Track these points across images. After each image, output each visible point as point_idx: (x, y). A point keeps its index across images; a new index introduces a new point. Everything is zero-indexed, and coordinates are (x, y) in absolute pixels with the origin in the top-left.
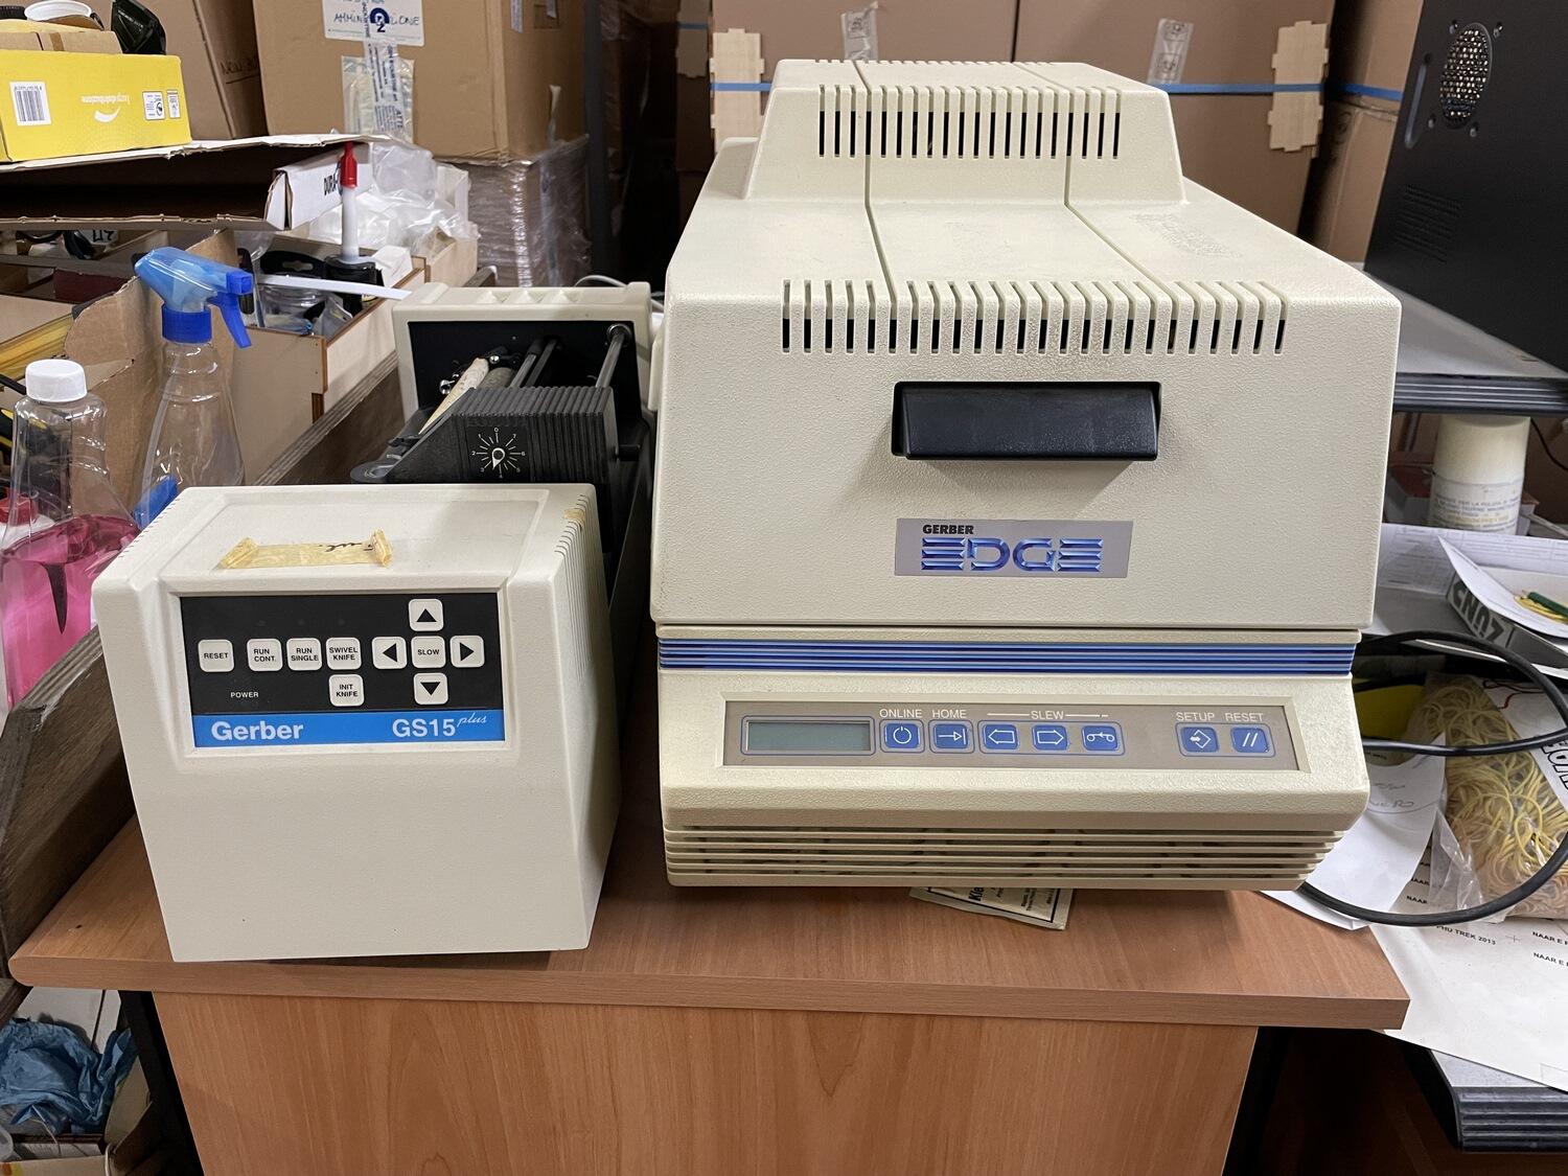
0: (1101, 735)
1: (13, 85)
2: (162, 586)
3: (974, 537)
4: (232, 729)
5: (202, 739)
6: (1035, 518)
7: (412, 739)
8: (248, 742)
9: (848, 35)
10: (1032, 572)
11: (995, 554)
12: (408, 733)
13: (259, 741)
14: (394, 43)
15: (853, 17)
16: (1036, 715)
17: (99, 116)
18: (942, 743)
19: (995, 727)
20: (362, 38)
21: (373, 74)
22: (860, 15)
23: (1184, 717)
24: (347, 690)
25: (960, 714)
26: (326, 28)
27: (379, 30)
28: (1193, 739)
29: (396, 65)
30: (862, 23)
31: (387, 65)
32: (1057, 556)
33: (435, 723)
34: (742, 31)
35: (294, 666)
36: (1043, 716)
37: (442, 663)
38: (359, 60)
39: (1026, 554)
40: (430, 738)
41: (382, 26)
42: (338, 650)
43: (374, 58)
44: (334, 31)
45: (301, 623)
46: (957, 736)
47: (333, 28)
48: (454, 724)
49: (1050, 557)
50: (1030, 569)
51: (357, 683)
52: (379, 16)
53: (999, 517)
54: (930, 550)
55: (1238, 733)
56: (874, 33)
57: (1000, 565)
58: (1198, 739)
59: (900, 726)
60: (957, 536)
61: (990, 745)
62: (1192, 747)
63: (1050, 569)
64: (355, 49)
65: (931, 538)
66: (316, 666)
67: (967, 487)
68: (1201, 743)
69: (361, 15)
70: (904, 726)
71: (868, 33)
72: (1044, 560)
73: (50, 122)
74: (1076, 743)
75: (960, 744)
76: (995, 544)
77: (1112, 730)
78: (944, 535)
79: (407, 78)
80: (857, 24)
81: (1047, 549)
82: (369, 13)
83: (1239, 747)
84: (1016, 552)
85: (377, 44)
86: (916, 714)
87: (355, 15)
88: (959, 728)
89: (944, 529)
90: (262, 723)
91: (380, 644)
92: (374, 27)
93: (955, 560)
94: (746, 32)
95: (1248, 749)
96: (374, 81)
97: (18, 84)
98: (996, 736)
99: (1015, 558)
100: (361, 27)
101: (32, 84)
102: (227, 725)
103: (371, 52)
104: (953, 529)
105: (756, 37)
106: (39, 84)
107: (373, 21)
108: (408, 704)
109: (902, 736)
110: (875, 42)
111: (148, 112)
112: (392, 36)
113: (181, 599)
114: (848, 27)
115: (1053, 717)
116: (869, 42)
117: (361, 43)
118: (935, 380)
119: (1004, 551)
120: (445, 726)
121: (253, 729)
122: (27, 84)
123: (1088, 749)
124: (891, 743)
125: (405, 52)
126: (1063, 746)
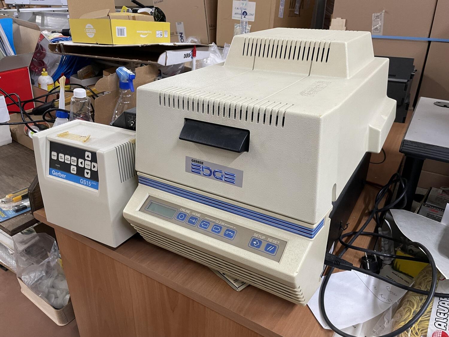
0: (230, 233)
1: (117, 27)
2: (46, 138)
3: (204, 165)
4: (55, 172)
5: (50, 173)
6: (218, 164)
7: (83, 184)
8: (57, 176)
9: (374, 20)
10: (218, 180)
11: (209, 172)
12: (83, 183)
13: (59, 177)
14: (247, 20)
15: (376, 15)
16: (217, 222)
17: (141, 36)
18: (189, 222)
19: (204, 221)
20: (240, 19)
21: (241, 29)
22: (379, 14)
23: (256, 235)
24: (73, 169)
25: (199, 215)
26: (232, 16)
27: (244, 17)
28: (254, 242)
29: (247, 26)
30: (379, 17)
31: (245, 27)
32: (224, 177)
33: (87, 182)
34: (340, 18)
35: (66, 162)
36: (219, 223)
37: (90, 168)
38: (239, 25)
39: (216, 173)
40: (86, 185)
41: (245, 16)
42: (73, 160)
43: (242, 24)
44: (235, 17)
45: (68, 152)
46: (194, 221)
47: (234, 16)
48: (91, 183)
49: (222, 176)
50: (217, 178)
51: (75, 168)
52: (245, 13)
53: (210, 161)
54: (194, 167)
55: (268, 245)
56: (383, 20)
57: (210, 175)
58: (255, 243)
59: (182, 214)
60: (199, 164)
61: (201, 226)
62: (252, 244)
63: (222, 180)
64: (238, 22)
65: (194, 163)
66: (69, 162)
67: (202, 151)
68: (256, 244)
69: (241, 13)
70: (184, 214)
71: (381, 20)
72: (221, 177)
73: (126, 36)
74: (222, 233)
75: (194, 223)
76: (208, 169)
77: (233, 232)
78: (196, 163)
79: (249, 30)
80: (377, 17)
81: (222, 174)
82: (243, 12)
83: (266, 250)
84: (214, 172)
85: (243, 21)
86: (188, 212)
87: (239, 13)
88: (196, 219)
89: (196, 161)
90: (60, 173)
91: (80, 160)
92: (243, 16)
93: (199, 171)
94: (342, 19)
95: (268, 251)
96: (241, 30)
97: (118, 27)
98: (204, 224)
99: (214, 174)
100: (240, 16)
101: (122, 27)
102: (54, 171)
103: (242, 23)
104: (198, 162)
105: (344, 20)
106: (124, 27)
107: (243, 15)
108: (83, 176)
109: (182, 217)
110: (383, 22)
111: (157, 36)
112: (247, 19)
113: (50, 142)
114: (374, 18)
115: (221, 224)
116: (381, 23)
117: (240, 20)
118: (193, 119)
119: (211, 171)
120: (89, 183)
121: (58, 174)
122: (121, 27)
123: (224, 236)
124: (178, 218)
125: (250, 23)
126: (219, 232)
